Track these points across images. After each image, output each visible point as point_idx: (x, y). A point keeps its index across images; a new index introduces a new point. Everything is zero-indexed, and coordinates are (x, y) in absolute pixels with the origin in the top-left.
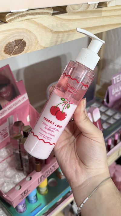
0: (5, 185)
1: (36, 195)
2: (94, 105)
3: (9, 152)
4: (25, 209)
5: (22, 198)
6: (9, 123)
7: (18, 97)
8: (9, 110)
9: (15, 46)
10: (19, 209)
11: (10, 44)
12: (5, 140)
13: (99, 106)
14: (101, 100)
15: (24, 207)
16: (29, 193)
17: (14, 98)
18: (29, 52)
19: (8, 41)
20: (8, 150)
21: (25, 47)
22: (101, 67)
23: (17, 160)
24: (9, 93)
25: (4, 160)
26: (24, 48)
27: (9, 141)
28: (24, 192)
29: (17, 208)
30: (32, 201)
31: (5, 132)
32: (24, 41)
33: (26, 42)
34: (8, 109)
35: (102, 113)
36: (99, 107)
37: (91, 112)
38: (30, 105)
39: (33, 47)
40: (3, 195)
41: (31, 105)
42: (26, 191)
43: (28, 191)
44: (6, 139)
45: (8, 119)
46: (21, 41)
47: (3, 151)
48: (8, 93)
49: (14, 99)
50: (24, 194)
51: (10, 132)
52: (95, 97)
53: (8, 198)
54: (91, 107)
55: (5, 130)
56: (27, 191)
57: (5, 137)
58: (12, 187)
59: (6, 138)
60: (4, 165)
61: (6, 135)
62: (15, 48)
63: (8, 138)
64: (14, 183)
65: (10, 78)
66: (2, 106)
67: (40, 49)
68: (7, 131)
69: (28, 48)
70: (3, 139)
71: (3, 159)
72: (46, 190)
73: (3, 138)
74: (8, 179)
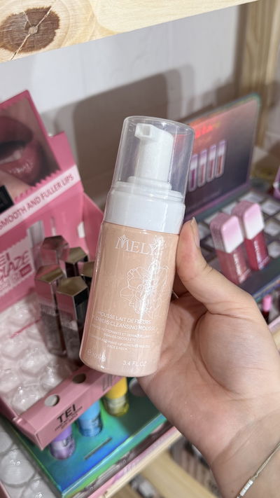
0: (21, 391)
1: (99, 417)
2: (249, 197)
3: (35, 311)
4: (72, 451)
5: (61, 426)
6: (33, 240)
7: (53, 175)
8: (31, 209)
9: (27, 28)
10: (58, 451)
11: (13, 22)
12: (23, 283)
13: (260, 199)
14: (267, 186)
15: (69, 444)
16: (79, 414)
17: (44, 178)
18: (67, 44)
19: (8, 13)
20: (31, 306)
21: (56, 31)
22: (269, 101)
23: (52, 332)
24: (30, 165)
25: (19, 332)
26: (54, 34)
27: (32, 284)
28: (66, 413)
29: (50, 447)
30: (88, 430)
31: (23, 263)
32: (52, 13)
33: (58, 15)
34: (29, 206)
35: (267, 218)
36: (261, 203)
37: (240, 214)
38: (84, 197)
39: (80, 31)
40: (14, 419)
41: (87, 197)
42: (72, 409)
43: (76, 409)
44: (26, 279)
45: (28, 231)
46: (46, 12)
47: (20, 308)
48: (27, 165)
49: (43, 181)
50: (67, 416)
51: (36, 264)
52: (251, 177)
53: (25, 427)
54: (238, 202)
55: (23, 259)
56: (74, 410)
57: (23, 276)
58: (37, 398)
59: (27, 276)
60: (21, 342)
61: (25, 271)
62: (27, 33)
63: (31, 276)
64: (43, 387)
65: (33, 127)
66: (13, 198)
67: (98, 36)
68: (27, 261)
69: (66, 33)
70: (18, 279)
71: (18, 329)
72: (125, 405)
73: (18, 276)
74: (29, 379)
